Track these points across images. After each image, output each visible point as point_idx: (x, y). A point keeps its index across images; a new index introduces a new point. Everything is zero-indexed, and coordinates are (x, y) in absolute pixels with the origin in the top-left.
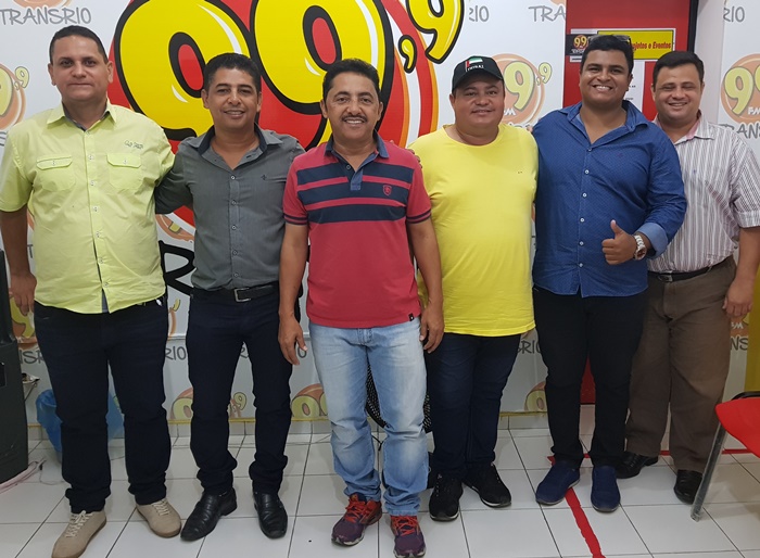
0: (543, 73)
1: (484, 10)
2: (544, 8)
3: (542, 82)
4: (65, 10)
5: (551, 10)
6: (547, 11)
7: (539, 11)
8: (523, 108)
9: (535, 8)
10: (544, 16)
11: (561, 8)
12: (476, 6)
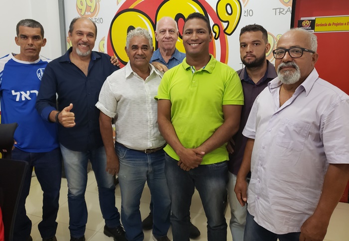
1: (251, 11)
2: (280, 9)
5: (284, 10)
8: (268, 55)
9: (276, 9)
10: (280, 12)
11: (289, 8)
12: (247, 10)
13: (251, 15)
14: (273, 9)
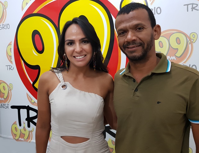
0: (192, 38)
1: (158, 9)
2: (193, 4)
3: (191, 43)
4: (3, 25)
5: (197, 5)
6: (194, 6)
7: (190, 6)
8: (181, 56)
9: (188, 5)
10: (193, 8)
12: (155, 8)
13: (159, 13)
14: (184, 5)
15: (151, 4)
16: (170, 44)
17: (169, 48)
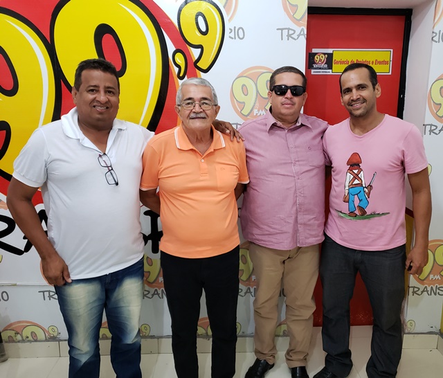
1: (241, 30)
2: (289, 29)
5: (295, 31)
6: (291, 32)
7: (285, 32)
9: (282, 30)
10: (289, 36)
11: (303, 30)
12: (235, 27)
13: (241, 37)
14: (278, 29)
15: (229, 20)
16: (257, 91)
17: (257, 96)
